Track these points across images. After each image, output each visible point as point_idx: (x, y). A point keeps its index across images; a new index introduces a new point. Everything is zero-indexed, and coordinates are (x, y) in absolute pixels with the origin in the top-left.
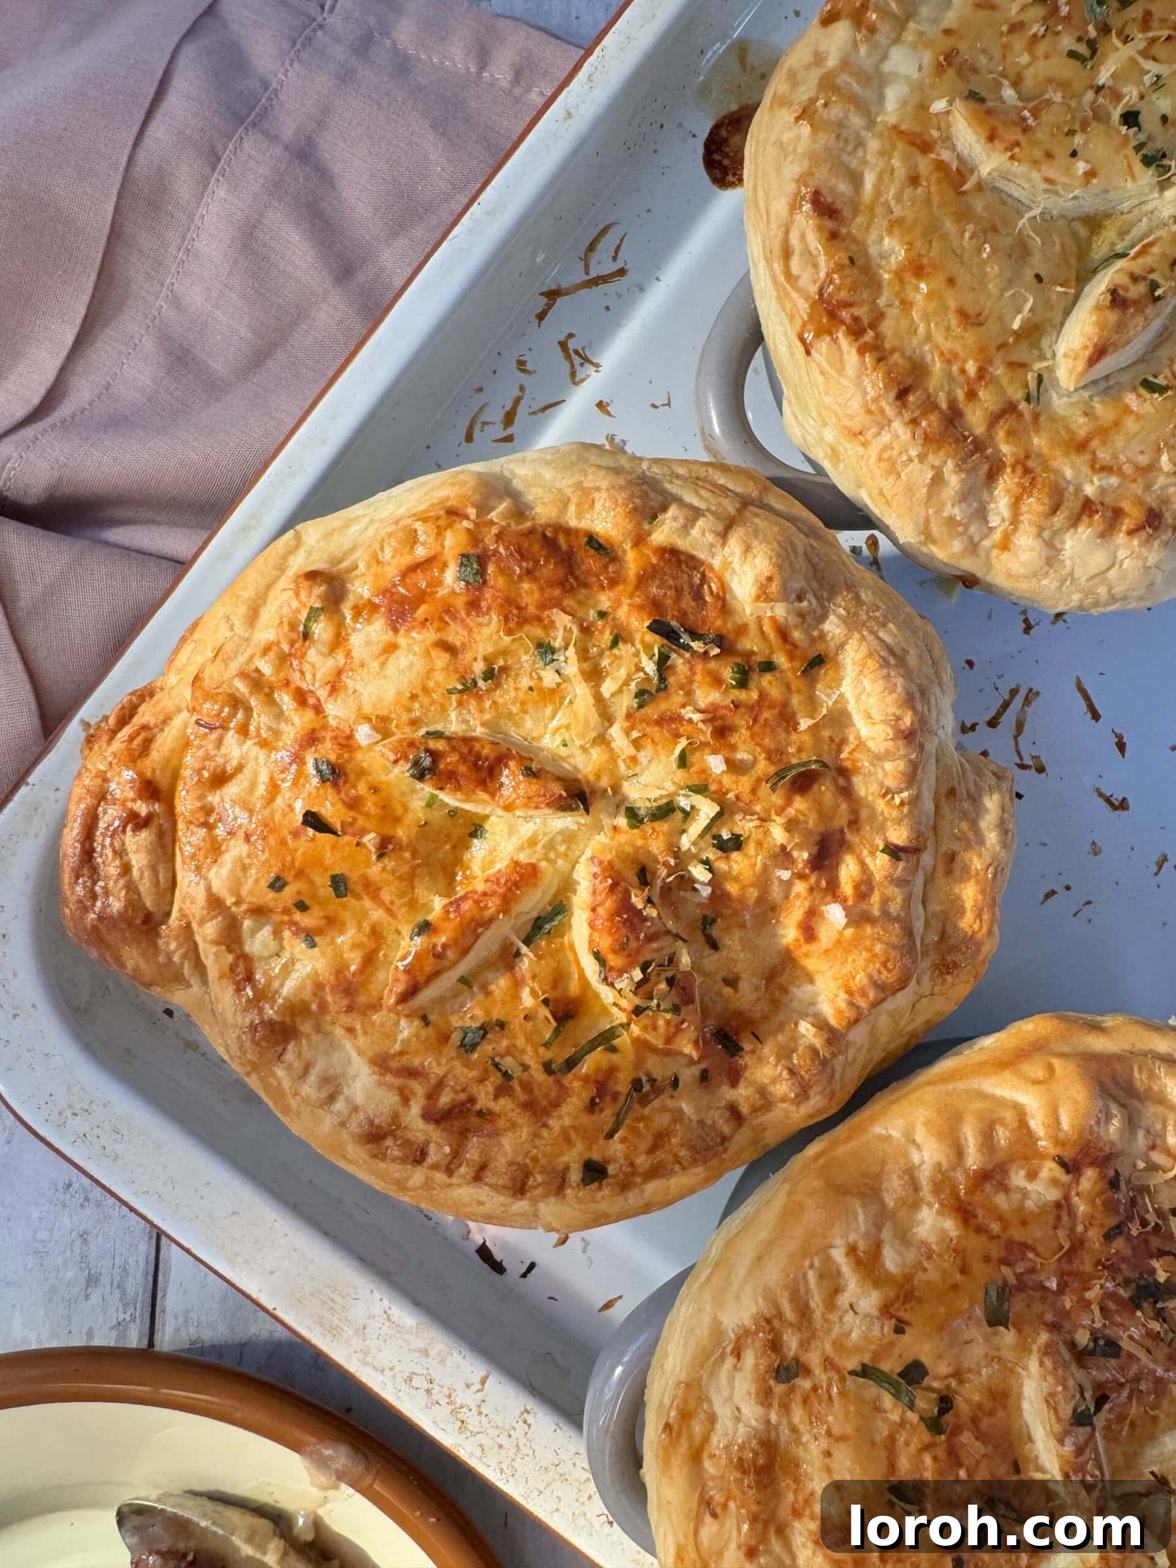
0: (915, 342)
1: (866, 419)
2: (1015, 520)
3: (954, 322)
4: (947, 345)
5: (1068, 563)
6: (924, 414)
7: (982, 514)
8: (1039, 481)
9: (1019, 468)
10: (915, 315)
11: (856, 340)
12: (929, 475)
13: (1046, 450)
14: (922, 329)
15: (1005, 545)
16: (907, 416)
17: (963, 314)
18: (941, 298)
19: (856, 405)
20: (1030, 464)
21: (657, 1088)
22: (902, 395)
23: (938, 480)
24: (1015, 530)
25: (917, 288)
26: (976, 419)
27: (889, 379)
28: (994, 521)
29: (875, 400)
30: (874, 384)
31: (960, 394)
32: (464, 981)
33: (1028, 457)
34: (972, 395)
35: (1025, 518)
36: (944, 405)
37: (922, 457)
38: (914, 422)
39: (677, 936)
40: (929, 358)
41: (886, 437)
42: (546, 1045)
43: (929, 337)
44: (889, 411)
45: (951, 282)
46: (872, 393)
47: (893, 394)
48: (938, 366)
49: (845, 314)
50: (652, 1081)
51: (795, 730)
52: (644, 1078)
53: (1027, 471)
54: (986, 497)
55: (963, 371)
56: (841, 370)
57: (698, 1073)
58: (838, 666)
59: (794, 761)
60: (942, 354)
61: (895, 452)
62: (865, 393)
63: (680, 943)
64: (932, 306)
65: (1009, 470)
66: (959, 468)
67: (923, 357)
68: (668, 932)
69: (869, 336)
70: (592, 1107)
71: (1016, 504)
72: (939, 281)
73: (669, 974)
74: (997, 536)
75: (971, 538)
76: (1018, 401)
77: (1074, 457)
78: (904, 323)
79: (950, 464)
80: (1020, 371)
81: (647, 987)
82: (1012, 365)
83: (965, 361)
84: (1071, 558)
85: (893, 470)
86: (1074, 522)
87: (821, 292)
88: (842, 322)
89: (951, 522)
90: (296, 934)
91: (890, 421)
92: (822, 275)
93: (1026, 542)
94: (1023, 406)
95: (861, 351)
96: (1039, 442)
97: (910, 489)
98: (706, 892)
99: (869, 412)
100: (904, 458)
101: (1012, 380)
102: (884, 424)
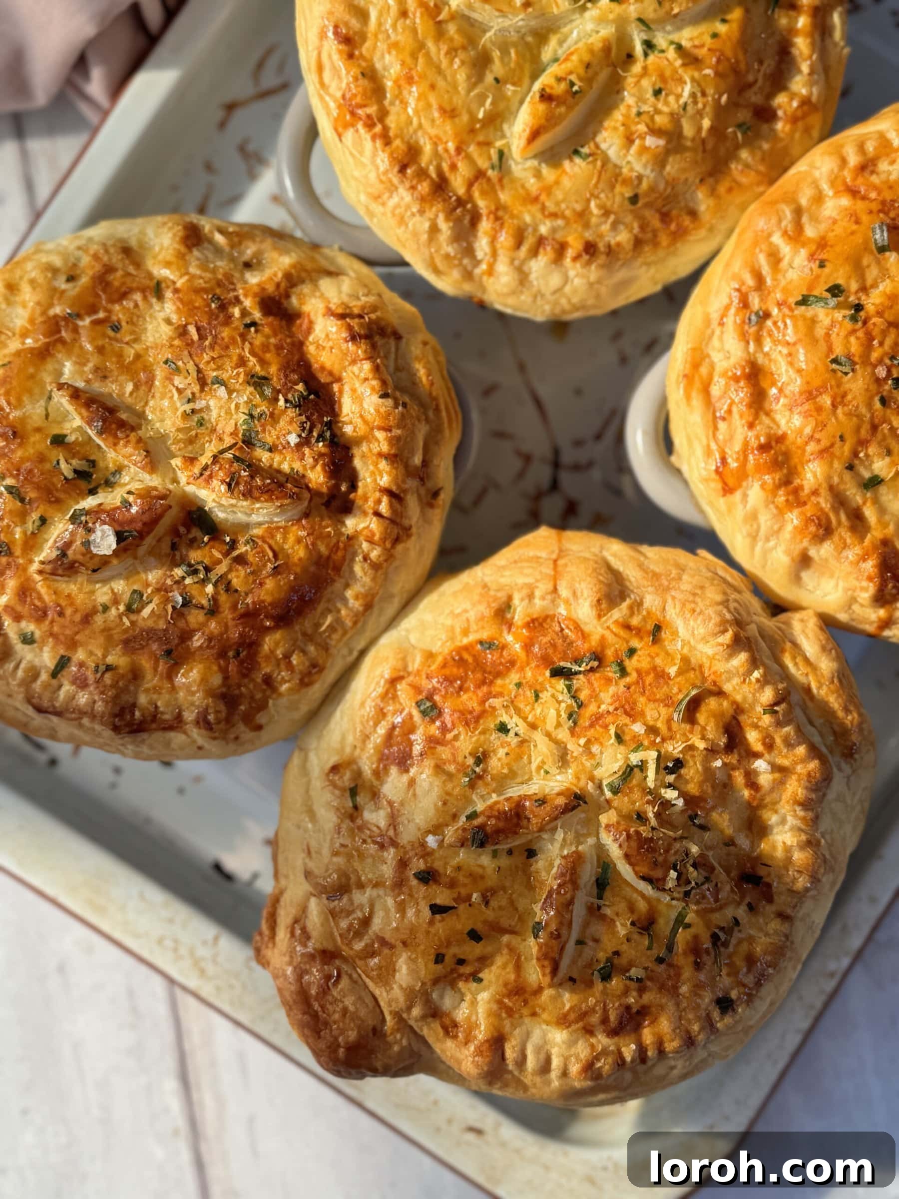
0: (411, 130)
1: (381, 186)
2: (494, 254)
3: (436, 114)
4: (433, 132)
5: (535, 283)
6: (420, 181)
7: (469, 251)
8: (506, 225)
9: (492, 216)
10: (410, 111)
11: (370, 130)
12: (427, 225)
13: (509, 203)
14: (415, 121)
15: (490, 272)
16: (408, 184)
17: (442, 110)
18: (426, 99)
19: (373, 176)
20: (500, 213)
21: (728, 931)
22: (403, 169)
23: (434, 229)
24: (495, 260)
25: (410, 92)
26: (458, 184)
27: (393, 158)
28: (480, 255)
29: (386, 172)
30: (383, 160)
31: (445, 166)
32: (580, 942)
33: (497, 209)
34: (453, 167)
35: (501, 252)
36: (434, 175)
37: (422, 212)
38: (413, 188)
39: (682, 838)
40: (422, 142)
41: (395, 200)
42: (649, 948)
43: (420, 126)
44: (395, 180)
45: (433, 87)
46: (382, 169)
47: (396, 169)
48: (428, 148)
49: (360, 112)
50: (722, 929)
51: (669, 678)
52: (717, 931)
53: (497, 219)
54: (472, 239)
55: (446, 150)
56: (361, 153)
57: (746, 908)
58: (669, 625)
59: (681, 697)
60: (431, 138)
61: (403, 209)
62: (377, 168)
63: (685, 842)
64: (421, 104)
65: (485, 218)
66: (447, 219)
67: (417, 142)
68: (675, 839)
69: (378, 128)
70: (698, 966)
71: (493, 241)
72: (424, 86)
73: (691, 862)
74: (484, 266)
75: (465, 269)
76: (486, 170)
77: (529, 207)
78: (403, 118)
79: (441, 217)
80: (485, 148)
81: (684, 878)
82: (480, 144)
83: (446, 143)
84: (537, 279)
85: (402, 221)
86: (534, 252)
87: (344, 97)
88: (360, 119)
89: (447, 256)
90: (467, 980)
91: (396, 188)
92: (344, 85)
93: (504, 271)
94: (490, 173)
95: (374, 138)
96: (504, 197)
97: (415, 234)
98: (680, 803)
99: (381, 181)
100: (409, 213)
101: (480, 155)
102: (392, 189)
